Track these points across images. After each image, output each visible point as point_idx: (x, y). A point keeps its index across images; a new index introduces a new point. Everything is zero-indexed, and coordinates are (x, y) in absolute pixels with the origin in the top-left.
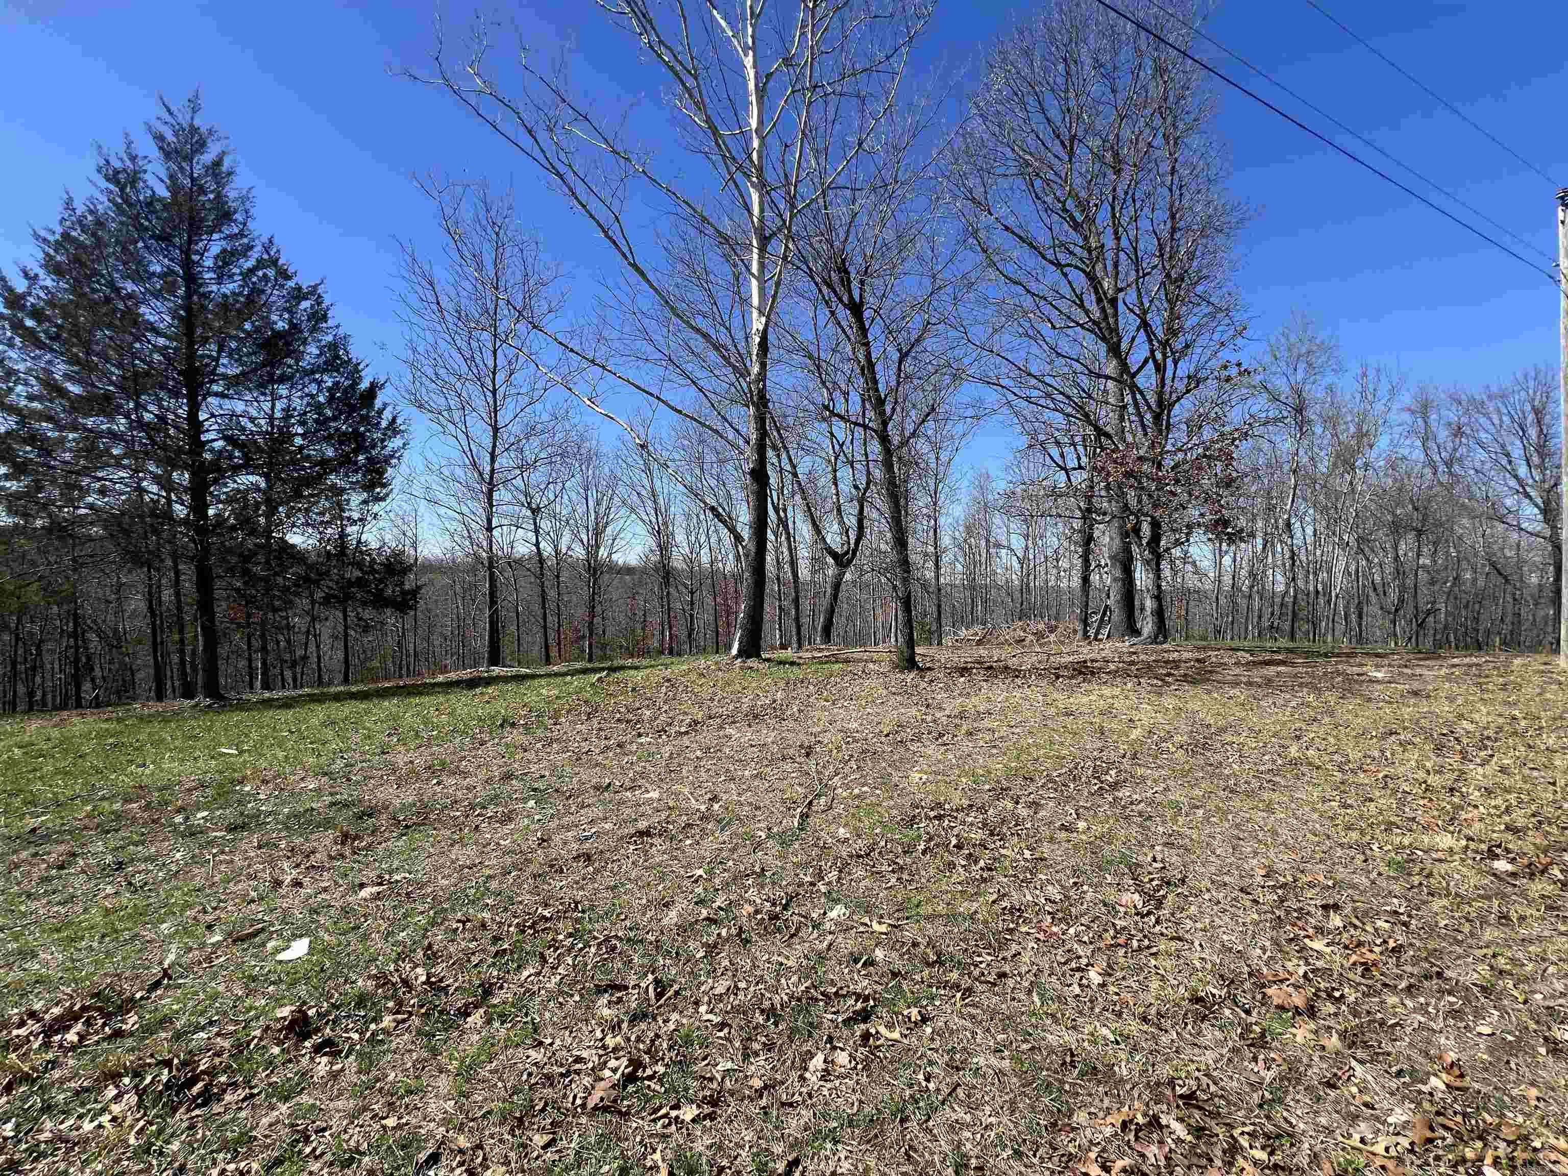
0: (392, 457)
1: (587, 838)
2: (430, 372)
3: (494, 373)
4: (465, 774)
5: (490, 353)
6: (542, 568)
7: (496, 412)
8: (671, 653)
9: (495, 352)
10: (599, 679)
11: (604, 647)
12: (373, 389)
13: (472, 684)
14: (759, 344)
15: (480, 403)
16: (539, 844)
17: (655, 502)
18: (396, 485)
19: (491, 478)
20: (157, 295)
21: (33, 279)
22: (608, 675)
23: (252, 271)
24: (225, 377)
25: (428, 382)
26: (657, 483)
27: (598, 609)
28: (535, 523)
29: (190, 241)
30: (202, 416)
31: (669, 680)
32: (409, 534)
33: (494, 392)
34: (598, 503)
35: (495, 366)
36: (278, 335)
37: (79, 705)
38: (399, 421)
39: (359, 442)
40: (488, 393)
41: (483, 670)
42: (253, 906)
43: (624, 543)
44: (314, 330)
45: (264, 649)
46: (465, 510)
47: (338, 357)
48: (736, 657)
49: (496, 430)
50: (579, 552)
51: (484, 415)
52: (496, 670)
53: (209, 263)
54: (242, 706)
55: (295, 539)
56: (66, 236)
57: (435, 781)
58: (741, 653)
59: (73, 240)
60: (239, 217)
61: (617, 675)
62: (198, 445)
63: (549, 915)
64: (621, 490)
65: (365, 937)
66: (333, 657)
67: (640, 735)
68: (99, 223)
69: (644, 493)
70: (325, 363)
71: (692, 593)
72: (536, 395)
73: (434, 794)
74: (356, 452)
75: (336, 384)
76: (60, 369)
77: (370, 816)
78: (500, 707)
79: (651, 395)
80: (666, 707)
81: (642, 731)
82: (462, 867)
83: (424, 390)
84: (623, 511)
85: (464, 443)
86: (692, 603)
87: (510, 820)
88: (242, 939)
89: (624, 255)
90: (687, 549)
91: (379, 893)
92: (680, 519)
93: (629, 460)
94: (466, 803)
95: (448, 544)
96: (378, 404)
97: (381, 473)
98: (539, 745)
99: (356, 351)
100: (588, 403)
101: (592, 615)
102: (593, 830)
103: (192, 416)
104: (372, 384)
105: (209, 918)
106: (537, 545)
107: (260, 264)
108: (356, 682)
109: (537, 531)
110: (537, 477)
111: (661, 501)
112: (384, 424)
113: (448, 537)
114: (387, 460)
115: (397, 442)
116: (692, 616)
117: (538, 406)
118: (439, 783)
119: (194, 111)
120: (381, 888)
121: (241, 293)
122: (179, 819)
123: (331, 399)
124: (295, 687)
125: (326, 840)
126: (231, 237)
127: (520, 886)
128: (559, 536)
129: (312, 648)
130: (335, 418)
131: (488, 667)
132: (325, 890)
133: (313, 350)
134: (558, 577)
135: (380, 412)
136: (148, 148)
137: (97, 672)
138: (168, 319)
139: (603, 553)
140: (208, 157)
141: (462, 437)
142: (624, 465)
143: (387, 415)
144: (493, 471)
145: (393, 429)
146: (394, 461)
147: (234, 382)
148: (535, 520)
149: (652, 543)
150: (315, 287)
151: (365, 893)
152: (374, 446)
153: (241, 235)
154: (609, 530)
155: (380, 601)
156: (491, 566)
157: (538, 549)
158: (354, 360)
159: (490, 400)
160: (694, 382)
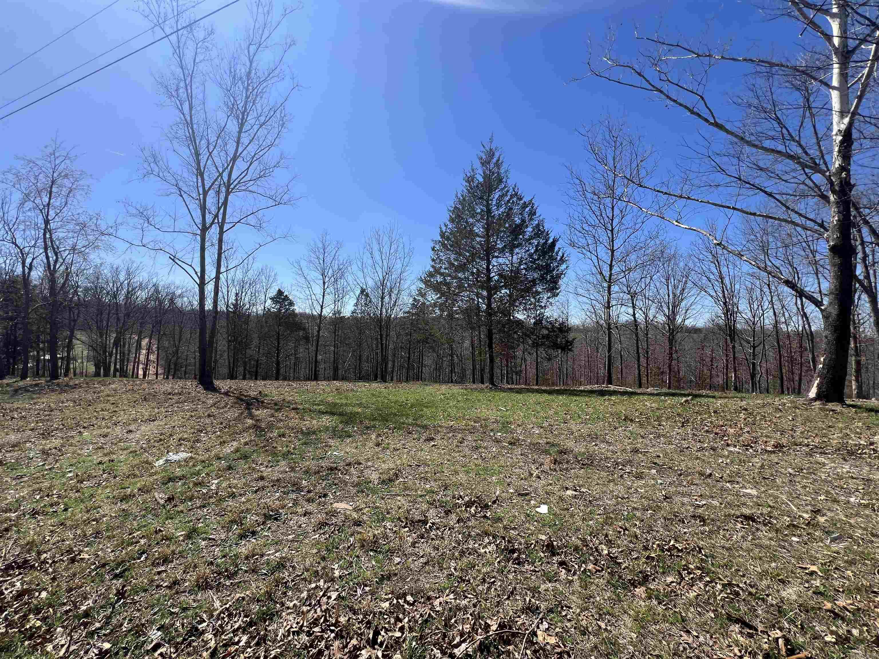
0: (562, 274)
1: (699, 506)
2: (578, 227)
3: (612, 220)
4: (609, 443)
5: (610, 209)
6: (637, 329)
7: (613, 241)
8: (736, 389)
9: (613, 208)
10: (686, 401)
11: (679, 380)
12: (554, 244)
13: (602, 393)
14: (842, 142)
15: (604, 237)
16: (664, 499)
17: (722, 282)
18: (562, 288)
19: (610, 279)
20: (478, 221)
21: (446, 226)
22: (692, 399)
23: (508, 201)
24: (499, 249)
25: (577, 232)
26: (724, 270)
27: (674, 356)
28: (633, 303)
29: (489, 196)
30: (491, 267)
31: (746, 410)
32: (565, 312)
33: (612, 231)
34: (675, 287)
35: (613, 215)
36: (517, 226)
37: (452, 382)
38: (565, 256)
39: (548, 269)
40: (609, 232)
41: (604, 387)
42: (523, 481)
43: (695, 312)
44: (531, 219)
45: (507, 366)
46: (592, 297)
47: (539, 230)
48: (815, 399)
49: (613, 251)
50: (661, 319)
51: (606, 244)
52: (612, 387)
53: (494, 203)
54: (504, 390)
55: (520, 316)
56: (456, 208)
57: (594, 444)
58: (819, 397)
59: (458, 208)
60: (504, 180)
61: (698, 399)
62: (489, 279)
63: (680, 548)
64: (693, 276)
65: (572, 516)
66: (532, 372)
67: (728, 445)
68: (464, 199)
69: (712, 277)
70: (534, 234)
71: (754, 347)
72: (637, 227)
73: (595, 451)
74: (547, 274)
75: (538, 243)
76: (453, 256)
77: (565, 453)
78: (622, 409)
79: (729, 207)
80: (747, 429)
81: (729, 442)
82: (617, 497)
83: (576, 237)
84: (694, 291)
85: (596, 261)
86: (754, 355)
87: (642, 478)
88: (522, 495)
89: (706, 120)
90: (749, 314)
91: (576, 495)
92: (743, 293)
93: (701, 256)
94: (612, 460)
95: (584, 317)
96: (556, 249)
97: (556, 283)
98: (651, 436)
99: (547, 226)
100: (676, 223)
101: (671, 358)
102: (704, 502)
103: (488, 267)
104: (553, 239)
105: (509, 480)
106: (634, 315)
107: (512, 196)
108: (543, 385)
109: (634, 307)
110: (635, 275)
111: (727, 281)
112: (559, 258)
113: (583, 313)
114: (559, 276)
115: (563, 266)
116: (754, 364)
117: (639, 233)
118: (596, 445)
119: (491, 142)
120: (576, 493)
121: (505, 212)
122: (492, 434)
123: (536, 251)
124: (517, 384)
125: (547, 460)
126: (502, 189)
127: (655, 521)
128: (648, 308)
129: (523, 366)
130: (538, 259)
131: (607, 384)
132: (551, 484)
133: (530, 229)
134: (647, 334)
135: (557, 253)
136: (477, 165)
137: (456, 370)
138: (482, 230)
139: (679, 320)
140: (495, 160)
141: (594, 258)
142: (697, 260)
143: (560, 254)
144: (611, 275)
145: (562, 260)
146: (563, 276)
147: (502, 251)
148: (633, 300)
149: (719, 310)
150: (531, 201)
151: (569, 492)
152: (554, 270)
153: (505, 187)
154: (683, 304)
155: (556, 346)
156: (609, 328)
157: (635, 317)
158: (546, 230)
159: (610, 235)
160: (761, 190)
